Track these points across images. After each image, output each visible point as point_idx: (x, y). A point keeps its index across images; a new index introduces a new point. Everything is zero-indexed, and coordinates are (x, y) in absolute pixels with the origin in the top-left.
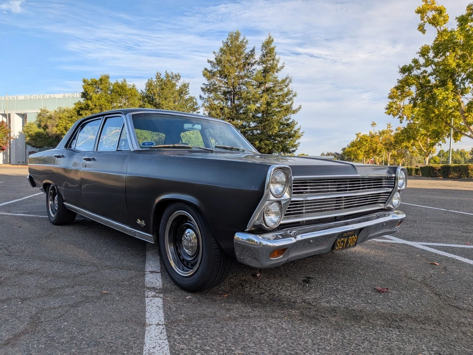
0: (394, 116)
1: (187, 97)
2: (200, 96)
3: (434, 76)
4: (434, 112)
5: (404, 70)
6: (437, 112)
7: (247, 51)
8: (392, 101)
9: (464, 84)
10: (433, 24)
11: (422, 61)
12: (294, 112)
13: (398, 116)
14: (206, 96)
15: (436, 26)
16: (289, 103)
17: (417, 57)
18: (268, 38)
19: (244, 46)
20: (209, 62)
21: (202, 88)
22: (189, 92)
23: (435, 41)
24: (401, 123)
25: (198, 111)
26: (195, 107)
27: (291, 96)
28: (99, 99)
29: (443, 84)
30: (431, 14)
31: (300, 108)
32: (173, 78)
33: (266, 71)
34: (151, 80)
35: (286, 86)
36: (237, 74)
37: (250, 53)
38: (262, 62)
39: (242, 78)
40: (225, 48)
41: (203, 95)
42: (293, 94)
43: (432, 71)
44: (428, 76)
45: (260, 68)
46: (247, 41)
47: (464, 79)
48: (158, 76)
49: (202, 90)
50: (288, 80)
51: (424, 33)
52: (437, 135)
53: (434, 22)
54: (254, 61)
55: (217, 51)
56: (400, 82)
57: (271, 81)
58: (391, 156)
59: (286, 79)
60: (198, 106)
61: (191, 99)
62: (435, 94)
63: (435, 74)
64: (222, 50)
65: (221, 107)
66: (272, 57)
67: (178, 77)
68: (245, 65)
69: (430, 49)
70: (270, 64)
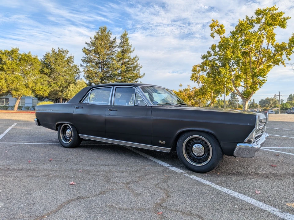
0: (195, 81)
1: (72, 65)
2: (81, 65)
3: (218, 61)
4: (218, 80)
5: (204, 57)
6: (220, 80)
7: (111, 39)
8: (193, 73)
9: (234, 66)
10: (218, 33)
11: (212, 53)
12: (140, 77)
13: (197, 81)
14: (85, 65)
15: (219, 35)
16: (138, 72)
17: (210, 50)
18: (124, 32)
19: (109, 36)
20: (86, 43)
21: (82, 60)
22: (74, 62)
23: (219, 42)
24: (198, 85)
25: (80, 74)
26: (78, 71)
27: (139, 67)
28: (12, 64)
29: (224, 65)
30: (217, 28)
31: (144, 75)
32: (63, 52)
33: (123, 52)
34: (48, 53)
35: (136, 62)
36: (105, 52)
37: (113, 40)
38: (121, 46)
39: (108, 55)
40: (97, 36)
41: (83, 64)
42: (140, 67)
43: (217, 58)
44: (216, 61)
45: (119, 50)
46: (111, 33)
47: (234, 64)
48: (53, 51)
49: (83, 61)
50: (137, 58)
51: (214, 38)
52: (218, 92)
53: (218, 32)
54: (116, 45)
55: (93, 37)
56: (202, 63)
57: (127, 58)
58: (191, 103)
59: (136, 57)
60: (80, 71)
61: (76, 66)
62: (220, 71)
63: (219, 60)
64: (95, 37)
65: (96, 72)
66: (127, 44)
67: (66, 52)
68: (110, 47)
69: (216, 46)
70: (126, 48)
